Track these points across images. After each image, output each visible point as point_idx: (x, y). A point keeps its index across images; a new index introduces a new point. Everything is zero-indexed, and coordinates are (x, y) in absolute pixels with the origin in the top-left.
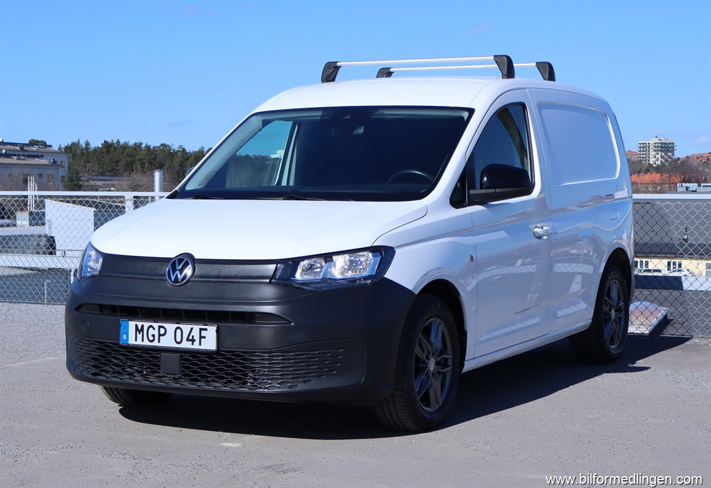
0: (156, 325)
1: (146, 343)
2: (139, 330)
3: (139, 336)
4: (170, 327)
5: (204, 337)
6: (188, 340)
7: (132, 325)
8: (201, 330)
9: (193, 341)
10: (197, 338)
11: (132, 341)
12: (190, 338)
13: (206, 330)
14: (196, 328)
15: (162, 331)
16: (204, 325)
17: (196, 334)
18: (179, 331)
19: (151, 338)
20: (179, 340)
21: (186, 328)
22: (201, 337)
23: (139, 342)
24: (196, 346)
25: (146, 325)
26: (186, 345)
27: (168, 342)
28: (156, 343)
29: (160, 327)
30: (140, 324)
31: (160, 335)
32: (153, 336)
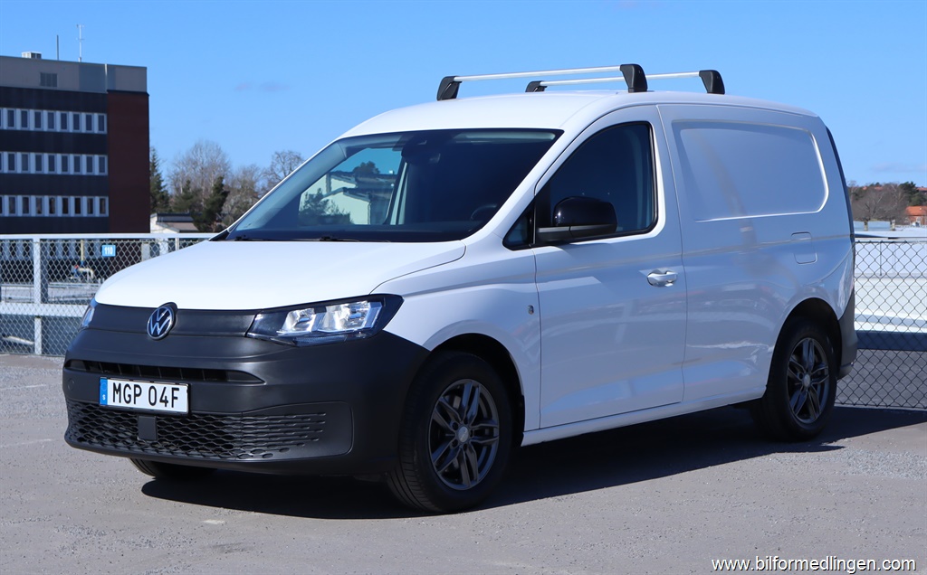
0: (132, 384)
1: (123, 404)
2: (117, 390)
3: (117, 396)
4: (145, 386)
5: (176, 398)
6: (161, 401)
7: (110, 383)
8: (173, 389)
9: (166, 402)
10: (170, 399)
11: (110, 403)
12: (164, 399)
13: (178, 389)
14: (169, 387)
15: (138, 391)
16: (177, 384)
17: (168, 394)
18: (153, 391)
19: (128, 399)
20: (153, 401)
21: (159, 387)
22: (174, 398)
23: (117, 404)
24: (169, 408)
25: (123, 383)
26: (160, 407)
27: (142, 403)
28: (131, 405)
29: (136, 386)
30: (117, 383)
31: (136, 395)
32: (129, 396)
